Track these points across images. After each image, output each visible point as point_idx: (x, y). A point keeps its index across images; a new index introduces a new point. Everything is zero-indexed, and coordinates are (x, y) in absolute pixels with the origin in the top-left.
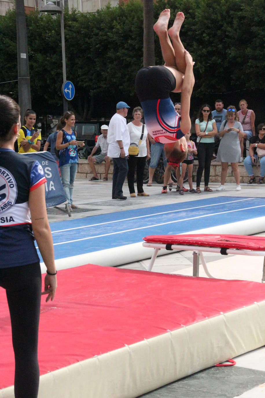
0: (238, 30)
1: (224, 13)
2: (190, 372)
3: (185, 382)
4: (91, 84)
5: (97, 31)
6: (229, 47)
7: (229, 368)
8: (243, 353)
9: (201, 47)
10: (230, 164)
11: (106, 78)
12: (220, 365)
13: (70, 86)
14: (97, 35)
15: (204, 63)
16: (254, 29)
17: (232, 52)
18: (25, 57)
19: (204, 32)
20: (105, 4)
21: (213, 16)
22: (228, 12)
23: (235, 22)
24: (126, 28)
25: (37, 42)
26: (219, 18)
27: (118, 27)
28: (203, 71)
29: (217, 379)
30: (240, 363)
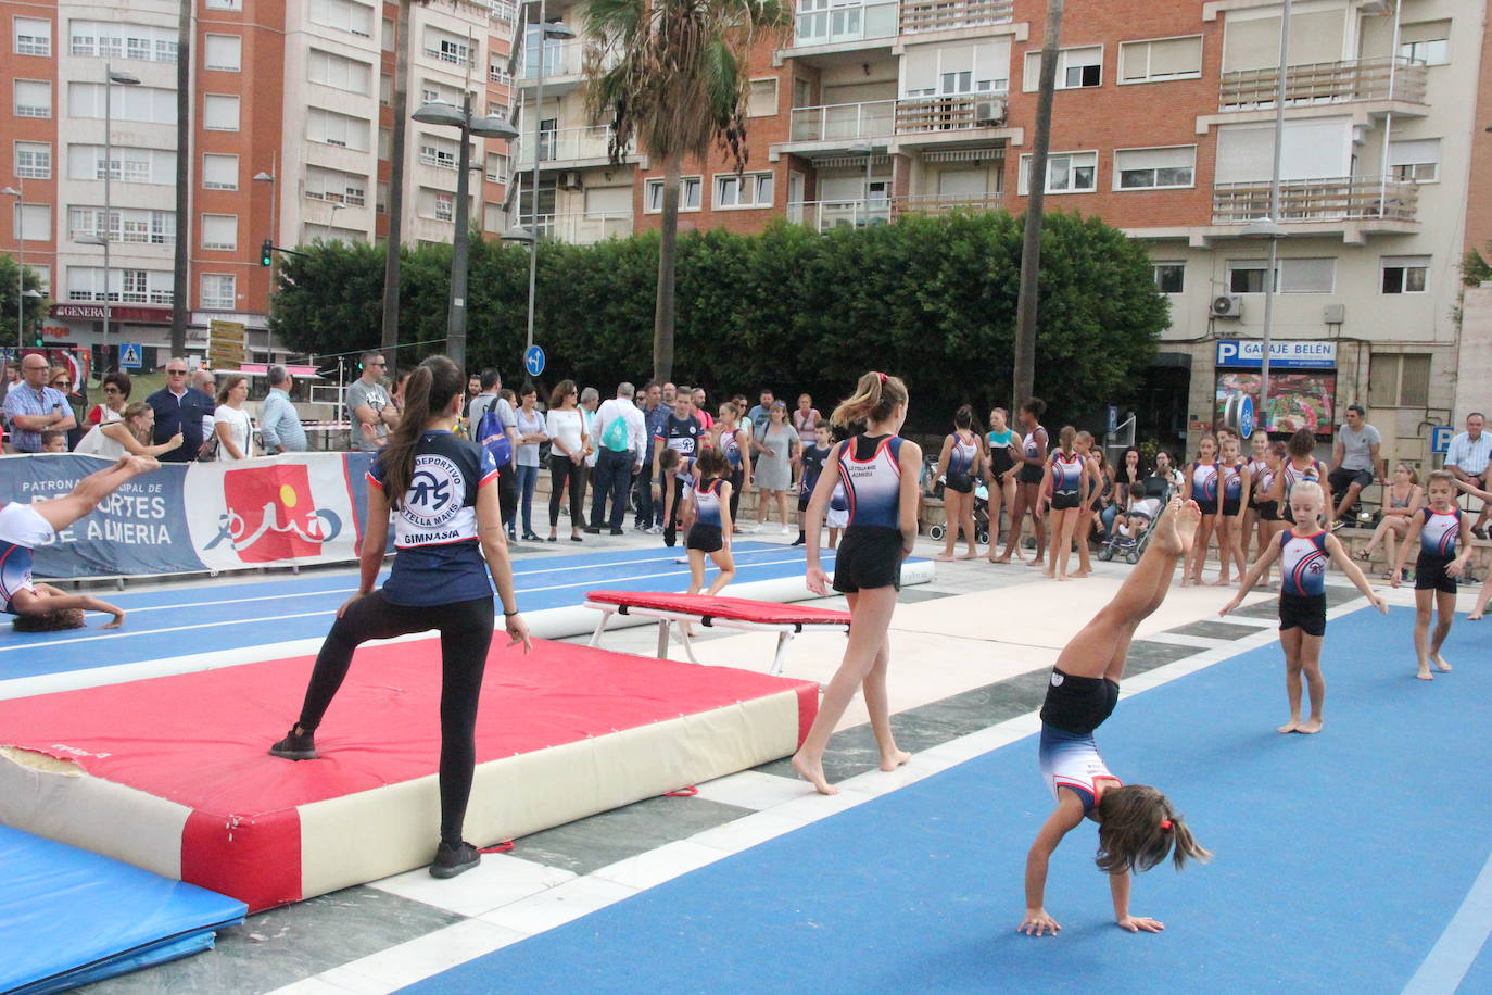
0: (811, 288)
1: (791, 261)
2: (622, 802)
3: (609, 816)
4: (577, 353)
5: (591, 274)
6: (796, 312)
7: (683, 799)
8: (712, 777)
9: (753, 307)
10: (773, 491)
11: (601, 345)
12: (673, 794)
13: (538, 354)
14: (591, 279)
15: (756, 332)
16: (835, 288)
17: (800, 320)
18: (461, 305)
19: (758, 286)
20: (610, 234)
21: (775, 263)
22: (797, 261)
23: (808, 275)
24: (638, 270)
25: (497, 284)
26: (784, 267)
27: (626, 267)
28: (754, 344)
29: (659, 813)
30: (704, 793)
